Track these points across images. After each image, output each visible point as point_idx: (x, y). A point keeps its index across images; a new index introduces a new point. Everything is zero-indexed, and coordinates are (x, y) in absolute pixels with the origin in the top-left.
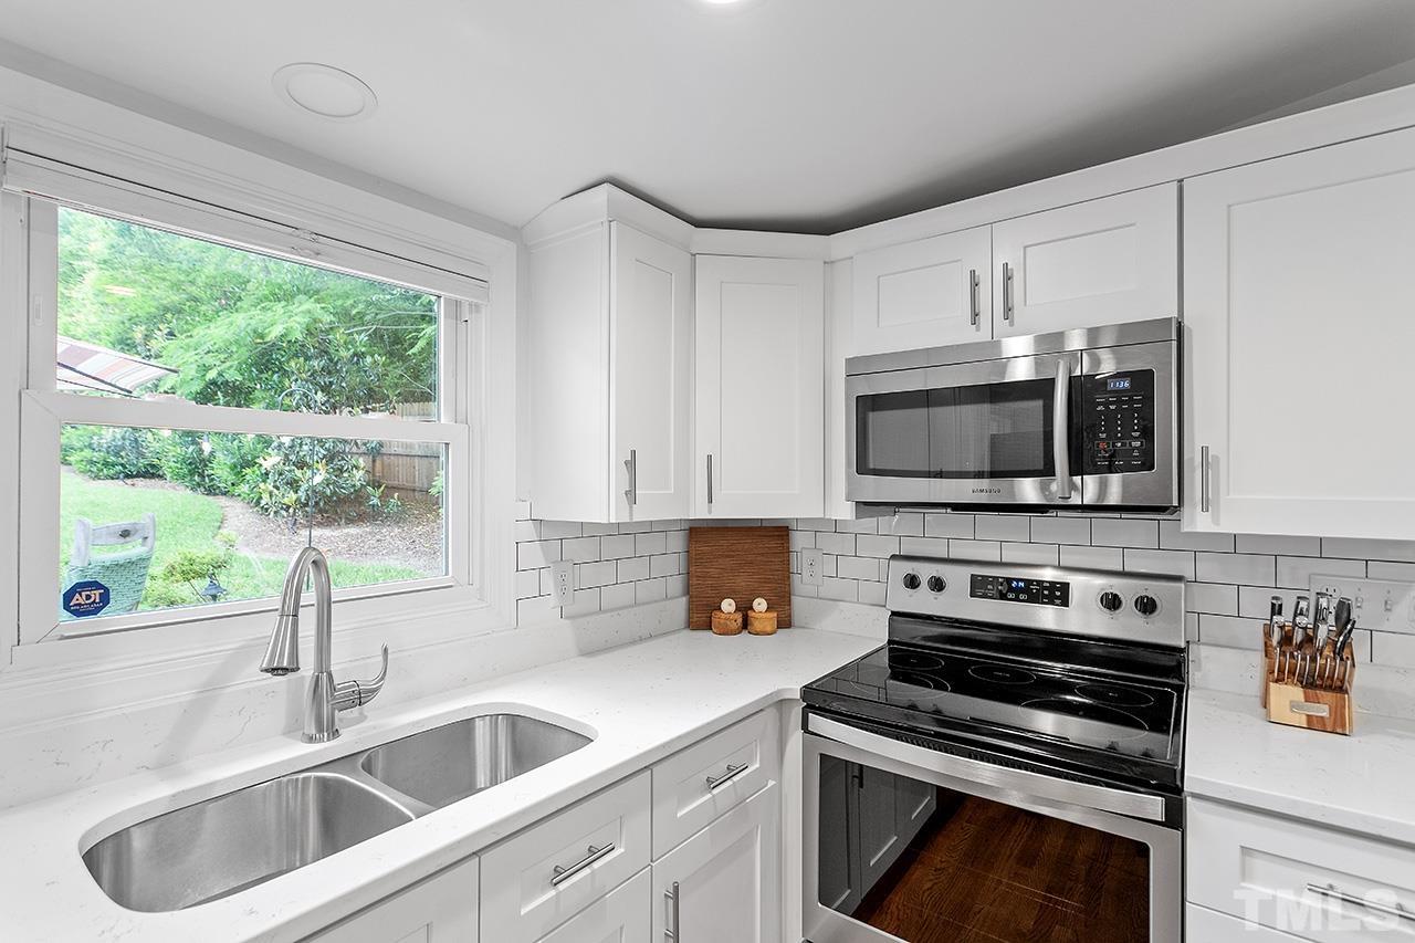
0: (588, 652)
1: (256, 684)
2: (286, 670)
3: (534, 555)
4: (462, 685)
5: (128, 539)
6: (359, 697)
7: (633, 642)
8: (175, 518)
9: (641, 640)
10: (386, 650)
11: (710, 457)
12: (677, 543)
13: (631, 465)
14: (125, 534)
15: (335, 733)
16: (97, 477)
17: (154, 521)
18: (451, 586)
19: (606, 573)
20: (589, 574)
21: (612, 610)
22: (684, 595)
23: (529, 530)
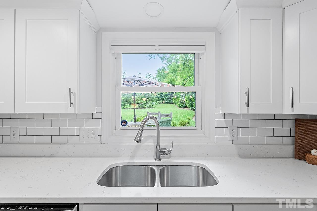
0: (243, 156)
1: (148, 145)
2: (138, 142)
3: (222, 123)
4: (198, 156)
5: (167, 117)
6: (165, 153)
7: (264, 157)
8: (187, 114)
9: (268, 157)
10: (172, 143)
11: (292, 89)
12: (290, 124)
13: (247, 93)
14: (167, 116)
15: (160, 160)
16: (180, 108)
17: (172, 113)
18: (196, 130)
19: (252, 132)
20: (244, 132)
21: (254, 145)
22: (293, 145)
23: (221, 116)
